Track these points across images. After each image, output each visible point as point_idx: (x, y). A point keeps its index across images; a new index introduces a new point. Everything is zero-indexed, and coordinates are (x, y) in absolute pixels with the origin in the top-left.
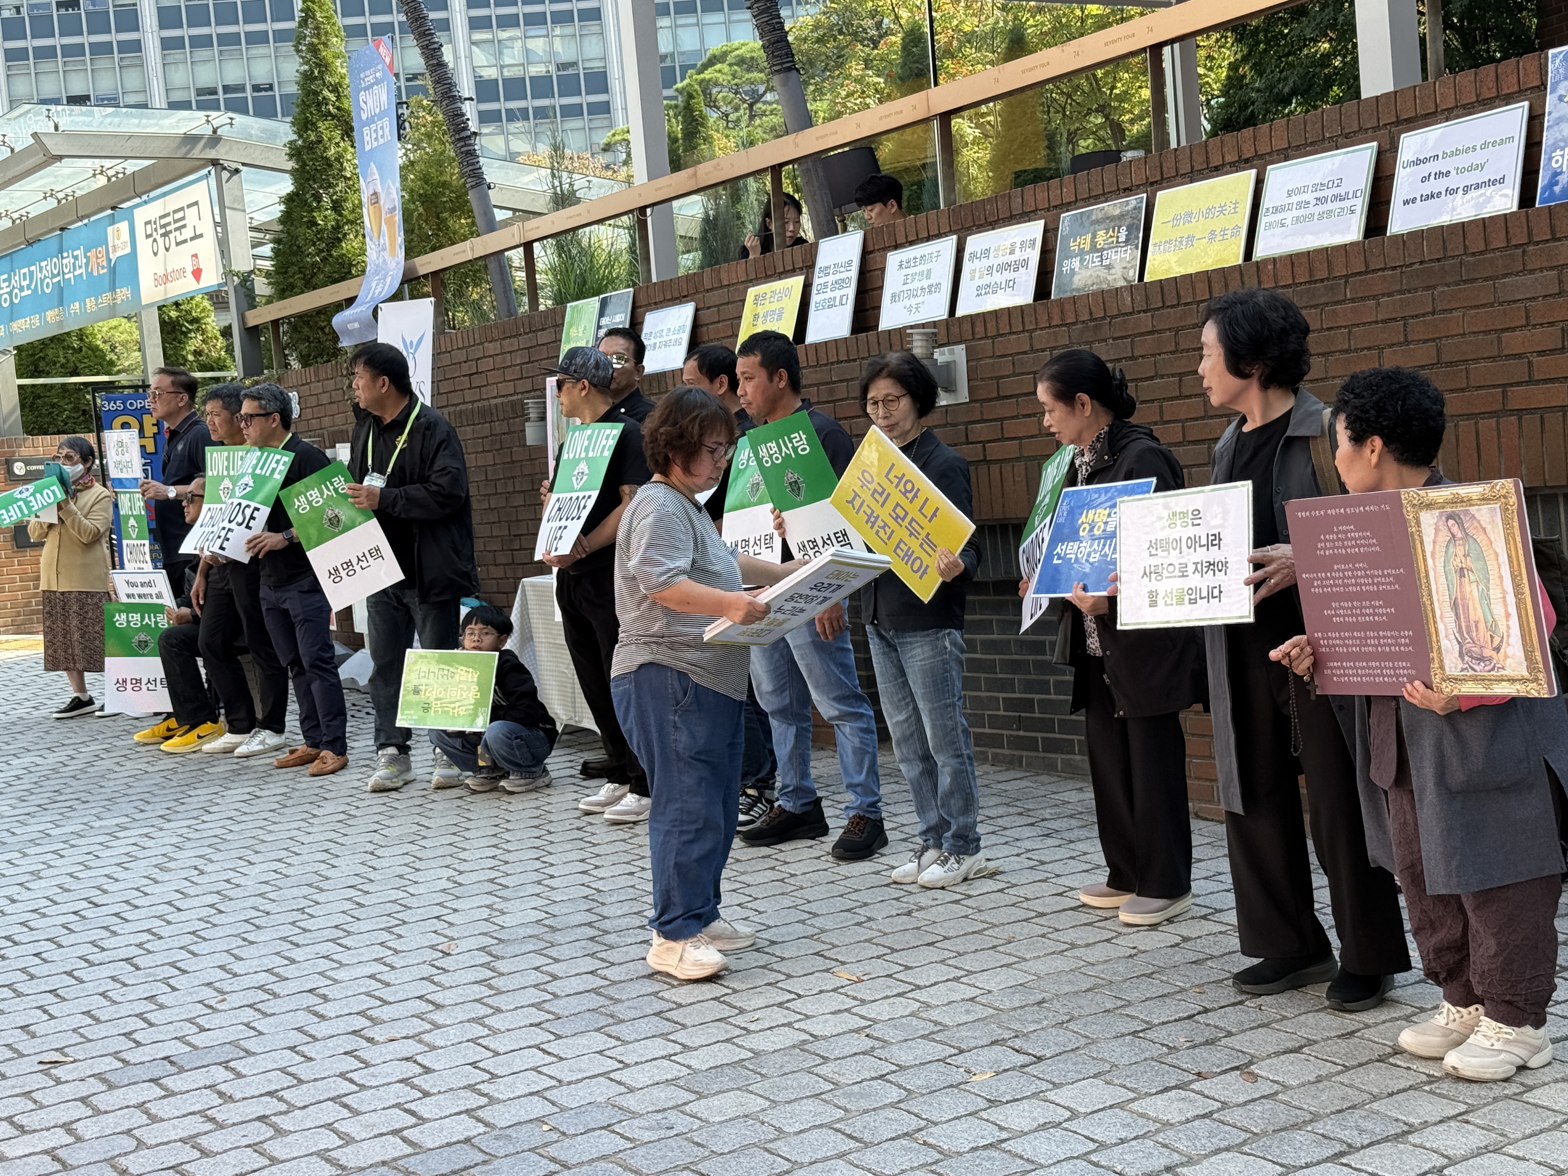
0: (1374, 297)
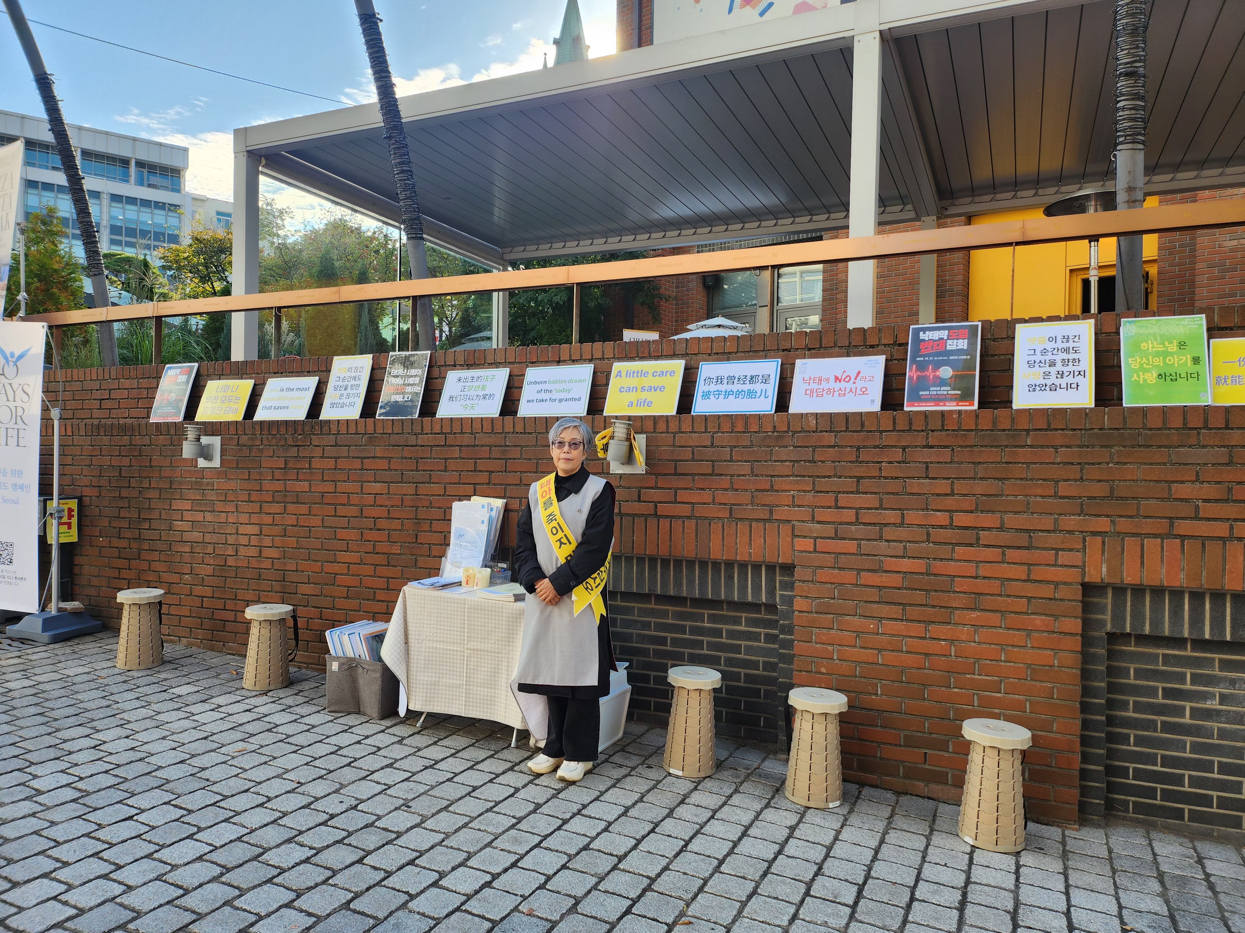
0: (1052, 447)
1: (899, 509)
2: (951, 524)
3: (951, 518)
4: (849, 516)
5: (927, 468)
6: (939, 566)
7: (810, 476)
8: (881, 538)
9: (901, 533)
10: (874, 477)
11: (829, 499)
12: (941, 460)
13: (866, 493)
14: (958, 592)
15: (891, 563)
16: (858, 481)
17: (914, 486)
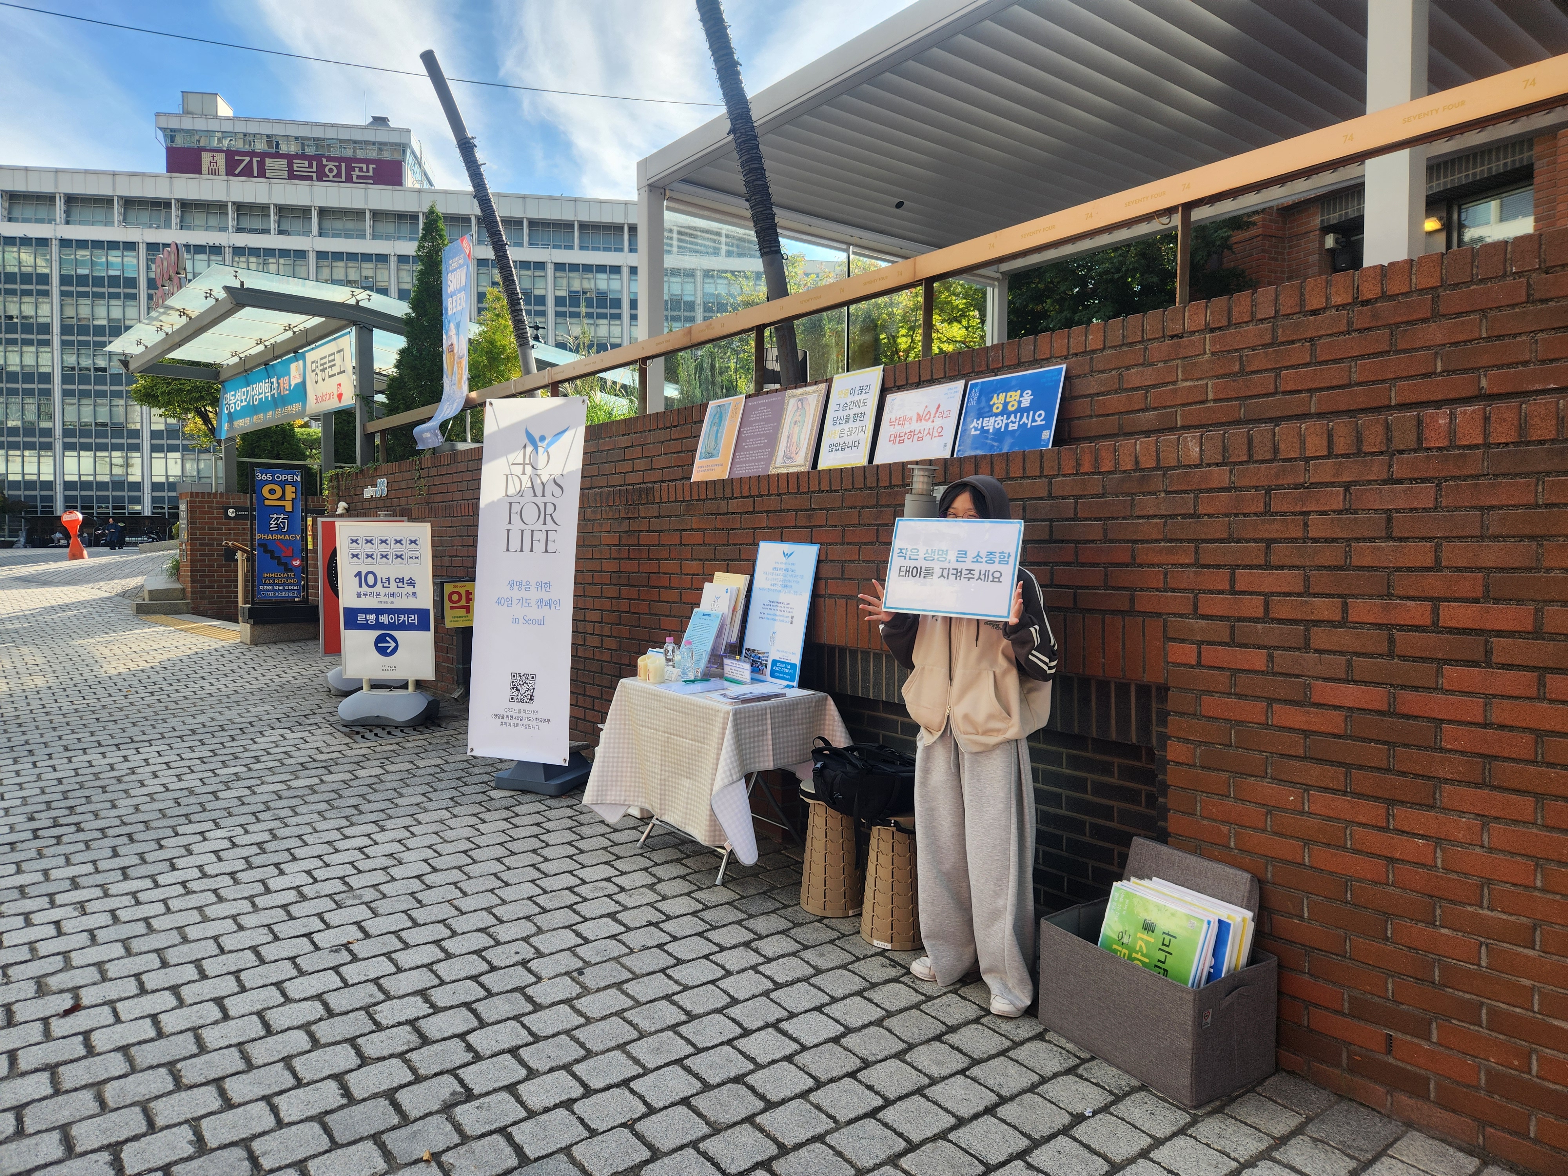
1: (1339, 596)
2: (1435, 623)
3: (1435, 611)
4: (1253, 606)
5: (1389, 520)
6: (1411, 701)
7: (1189, 541)
8: (1306, 647)
9: (1344, 638)
10: (1294, 540)
11: (1220, 579)
12: (1416, 505)
13: (1281, 567)
14: (1449, 751)
15: (1324, 691)
16: (1268, 547)
17: (1363, 554)
